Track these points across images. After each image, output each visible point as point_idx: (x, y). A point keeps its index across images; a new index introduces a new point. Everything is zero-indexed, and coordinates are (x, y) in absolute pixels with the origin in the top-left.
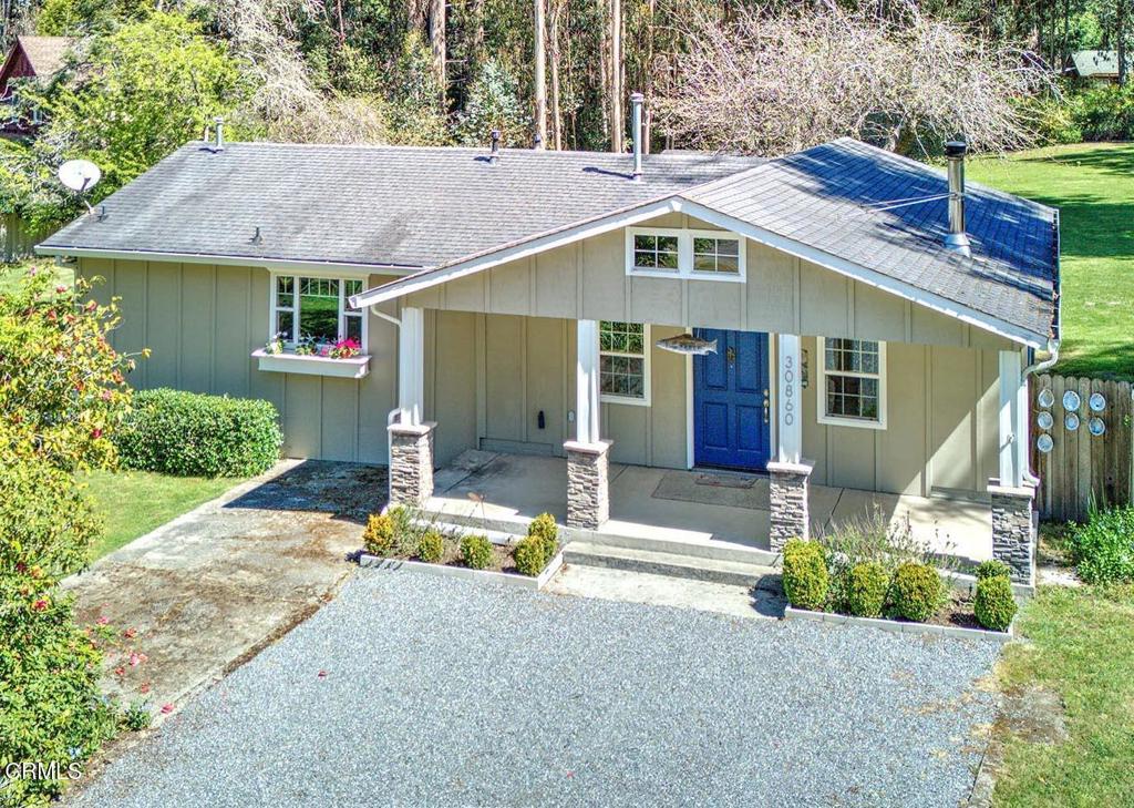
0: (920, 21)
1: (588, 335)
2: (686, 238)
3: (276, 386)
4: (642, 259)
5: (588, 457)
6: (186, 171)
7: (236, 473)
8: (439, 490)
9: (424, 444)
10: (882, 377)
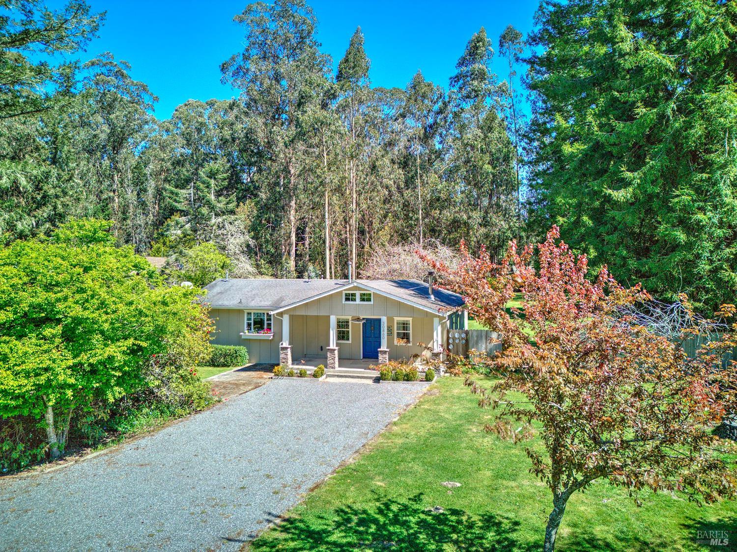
0: (439, 247)
1: (333, 320)
2: (358, 293)
3: (247, 342)
4: (347, 299)
5: (333, 351)
6: (218, 287)
7: (236, 366)
8: (293, 364)
9: (289, 352)
10: (411, 332)
